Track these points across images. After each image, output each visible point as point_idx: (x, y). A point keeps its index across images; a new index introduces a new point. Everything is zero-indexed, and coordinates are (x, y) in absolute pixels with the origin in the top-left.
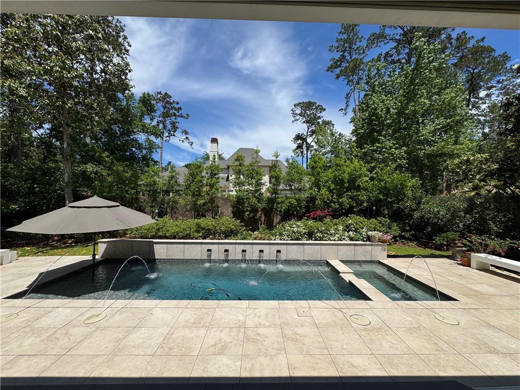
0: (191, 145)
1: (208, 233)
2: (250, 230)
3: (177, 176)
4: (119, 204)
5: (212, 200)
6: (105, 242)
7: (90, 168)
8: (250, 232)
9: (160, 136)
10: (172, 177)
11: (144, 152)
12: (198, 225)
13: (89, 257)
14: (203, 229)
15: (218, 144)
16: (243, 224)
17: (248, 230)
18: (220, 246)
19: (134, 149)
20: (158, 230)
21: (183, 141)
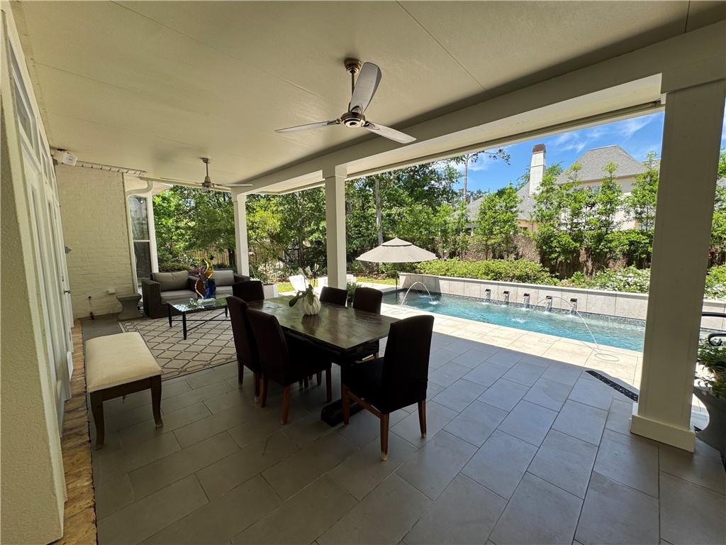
0: (507, 160)
1: (497, 276)
2: (556, 277)
3: (468, 214)
4: (410, 244)
5: (508, 240)
6: (404, 275)
7: (394, 210)
8: (556, 280)
9: (462, 159)
10: (463, 215)
11: (444, 183)
12: (487, 266)
13: (395, 286)
14: (493, 272)
15: (545, 152)
16: (548, 269)
17: (552, 277)
18: (500, 287)
19: (433, 182)
20: (448, 270)
21: (494, 157)
